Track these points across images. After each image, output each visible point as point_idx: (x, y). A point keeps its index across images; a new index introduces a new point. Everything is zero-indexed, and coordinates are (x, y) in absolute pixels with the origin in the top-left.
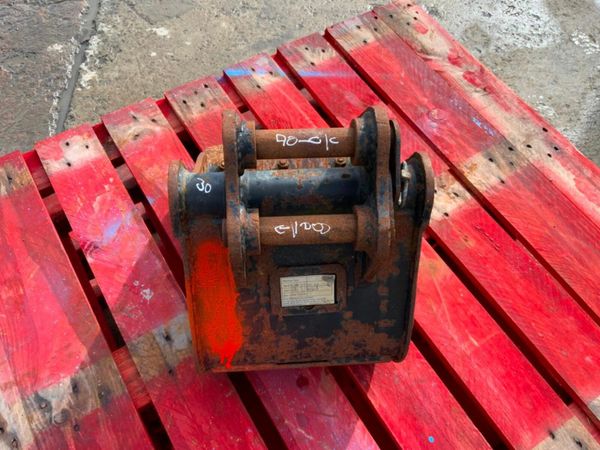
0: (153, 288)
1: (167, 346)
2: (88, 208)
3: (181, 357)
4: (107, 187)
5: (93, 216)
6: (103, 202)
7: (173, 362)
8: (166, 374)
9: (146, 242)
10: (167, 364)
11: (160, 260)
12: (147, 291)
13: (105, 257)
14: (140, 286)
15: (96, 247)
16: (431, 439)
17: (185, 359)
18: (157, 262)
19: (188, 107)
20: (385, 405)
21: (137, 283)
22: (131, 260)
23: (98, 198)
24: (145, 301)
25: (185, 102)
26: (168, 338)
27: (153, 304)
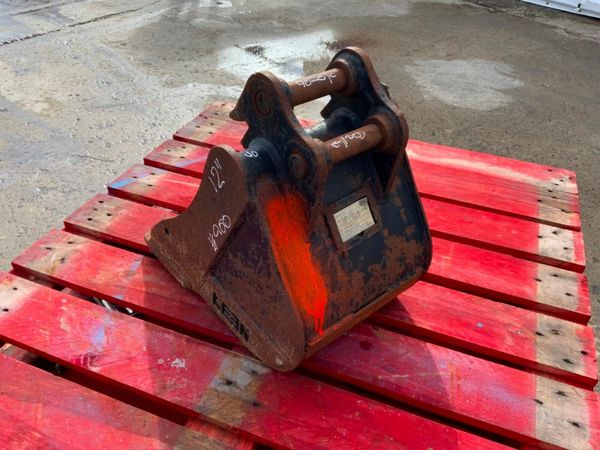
0: (180, 355)
1: (234, 389)
2: (57, 331)
3: (254, 389)
4: (64, 308)
5: (69, 336)
6: (70, 320)
7: (250, 396)
8: (252, 408)
9: (142, 327)
10: (245, 401)
11: (169, 333)
12: (177, 361)
13: (109, 359)
14: (166, 362)
15: (93, 357)
16: (480, 325)
17: (259, 388)
18: (166, 336)
19: (96, 221)
20: (433, 324)
21: (161, 361)
22: (140, 348)
23: (62, 320)
24: (182, 370)
25: (90, 219)
26: (229, 383)
27: (191, 368)
